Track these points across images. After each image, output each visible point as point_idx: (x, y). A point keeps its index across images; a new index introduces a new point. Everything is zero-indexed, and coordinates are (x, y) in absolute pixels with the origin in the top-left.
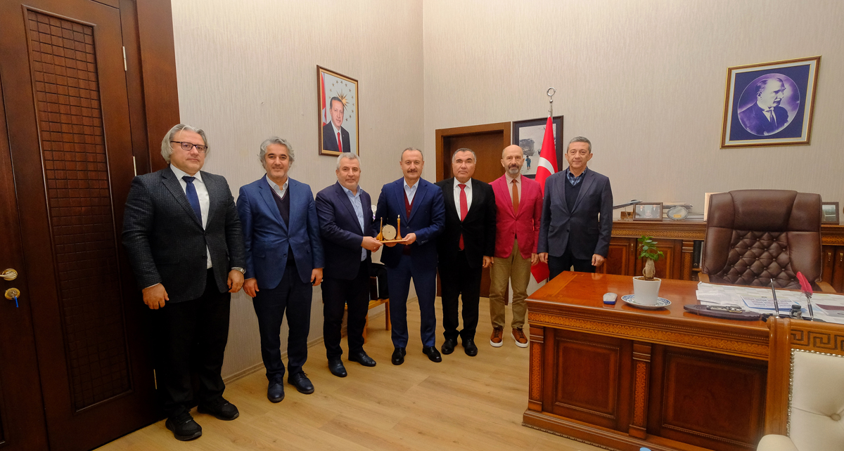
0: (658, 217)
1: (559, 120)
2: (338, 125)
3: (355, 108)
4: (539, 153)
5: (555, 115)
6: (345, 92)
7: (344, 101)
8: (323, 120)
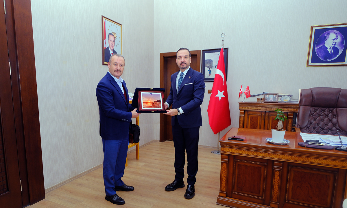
0: (276, 101)
1: (226, 50)
2: (112, 48)
3: (120, 40)
4: (216, 67)
5: (225, 47)
6: (116, 31)
7: (115, 36)
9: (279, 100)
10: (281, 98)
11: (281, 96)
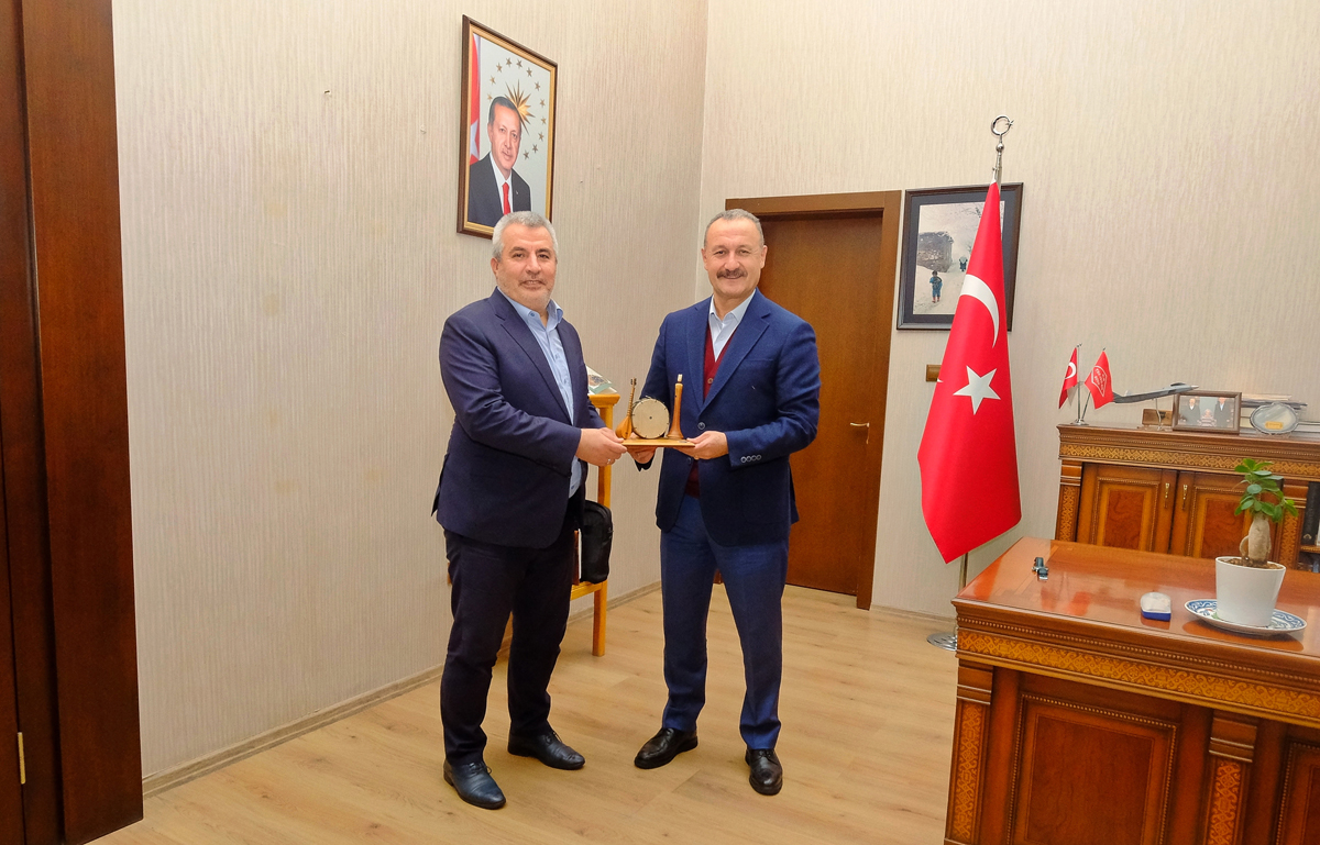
0: (1231, 427)
1: (1014, 192)
2: (506, 164)
3: (546, 129)
4: (963, 266)
5: (1005, 180)
6: (527, 89)
7: (522, 109)
8: (471, 149)
9: (1245, 424)
10: (1254, 414)
11: (1254, 405)
